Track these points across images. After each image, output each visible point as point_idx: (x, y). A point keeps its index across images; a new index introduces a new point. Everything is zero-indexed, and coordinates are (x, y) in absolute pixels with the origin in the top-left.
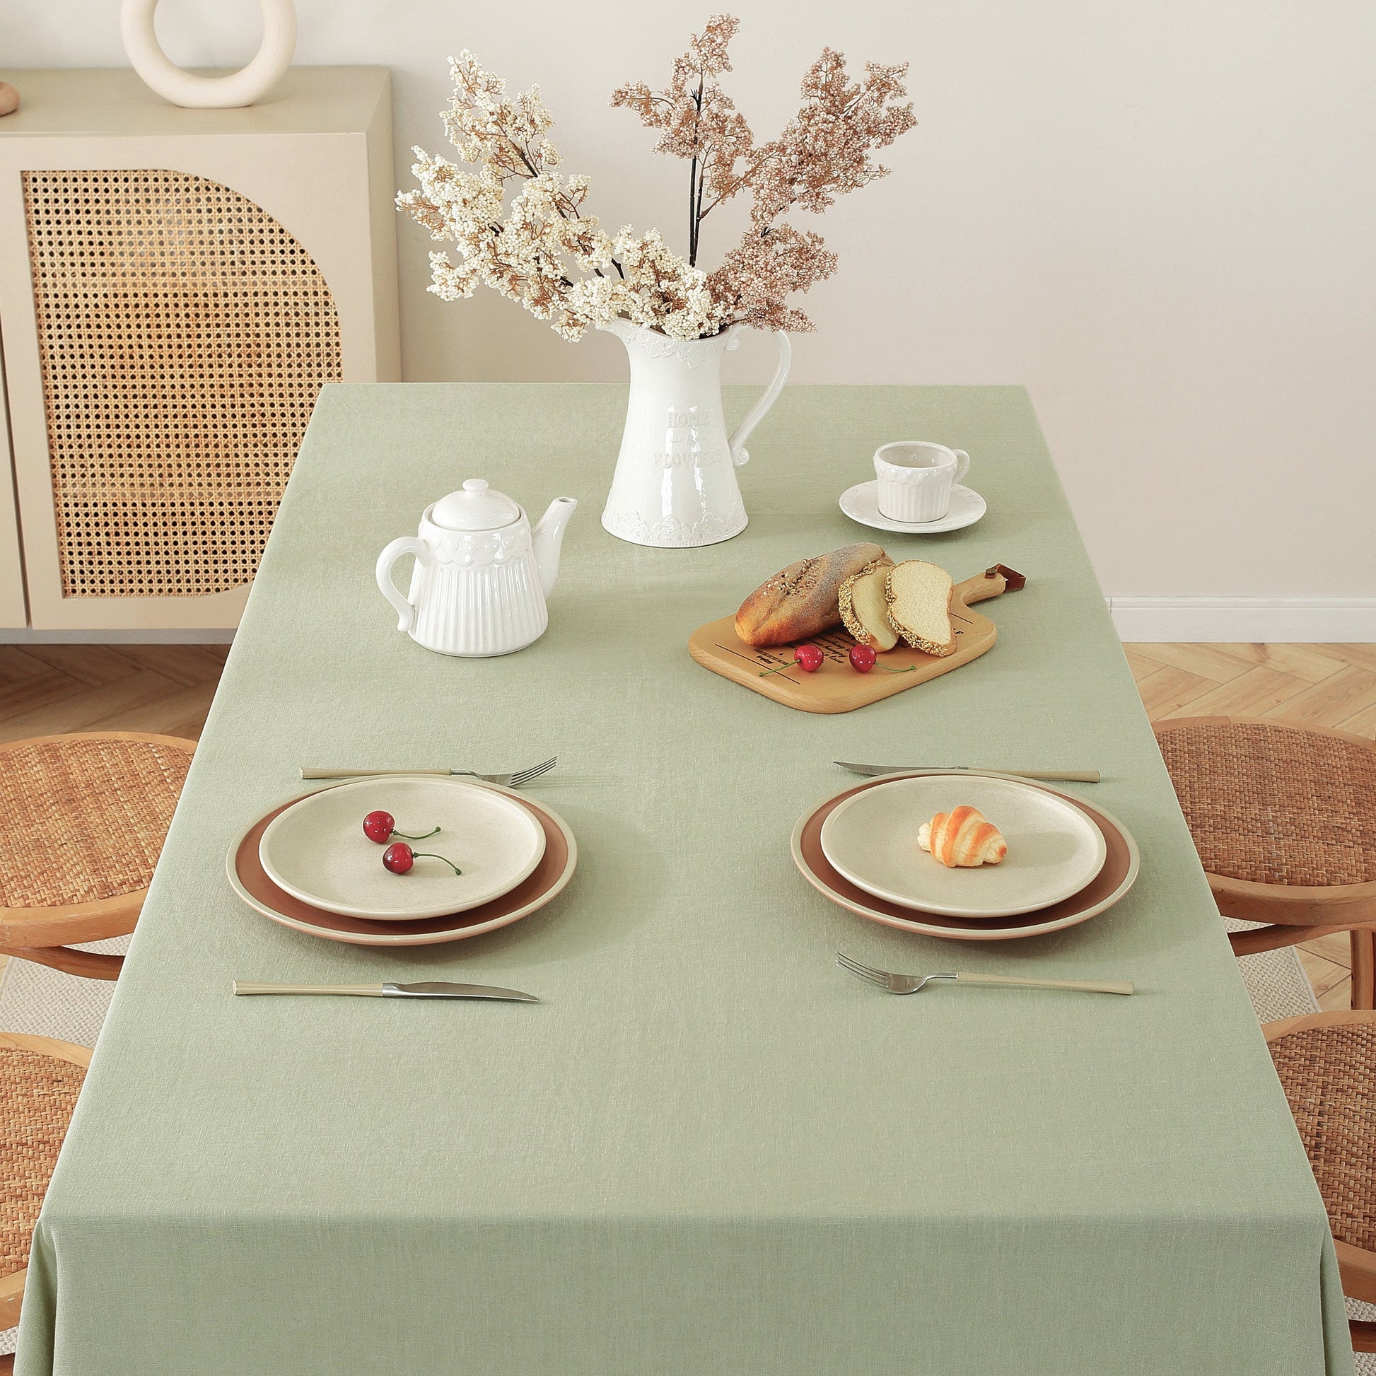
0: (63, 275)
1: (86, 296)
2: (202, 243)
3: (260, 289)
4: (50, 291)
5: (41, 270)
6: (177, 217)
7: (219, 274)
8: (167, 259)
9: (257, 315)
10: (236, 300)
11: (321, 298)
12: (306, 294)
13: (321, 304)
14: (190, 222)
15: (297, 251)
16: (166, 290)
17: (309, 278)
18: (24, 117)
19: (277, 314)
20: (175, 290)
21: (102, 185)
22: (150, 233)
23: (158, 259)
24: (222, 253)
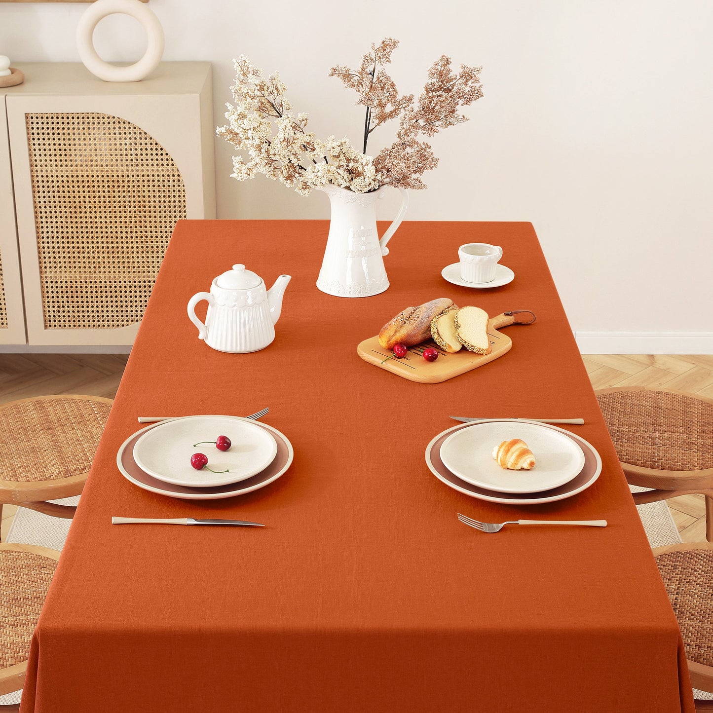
0: (46, 166)
1: (57, 176)
2: (116, 150)
3: (145, 173)
4: (40, 174)
5: (35, 163)
6: (103, 137)
7: (125, 165)
8: (98, 158)
9: (144, 186)
10: (134, 179)
11: (176, 178)
12: (168, 176)
13: (176, 181)
14: (110, 139)
15: (164, 154)
16: (98, 173)
17: (170, 167)
18: (26, 86)
19: (154, 186)
20: (103, 174)
21: (66, 121)
22: (90, 145)
23: (94, 158)
24: (126, 155)
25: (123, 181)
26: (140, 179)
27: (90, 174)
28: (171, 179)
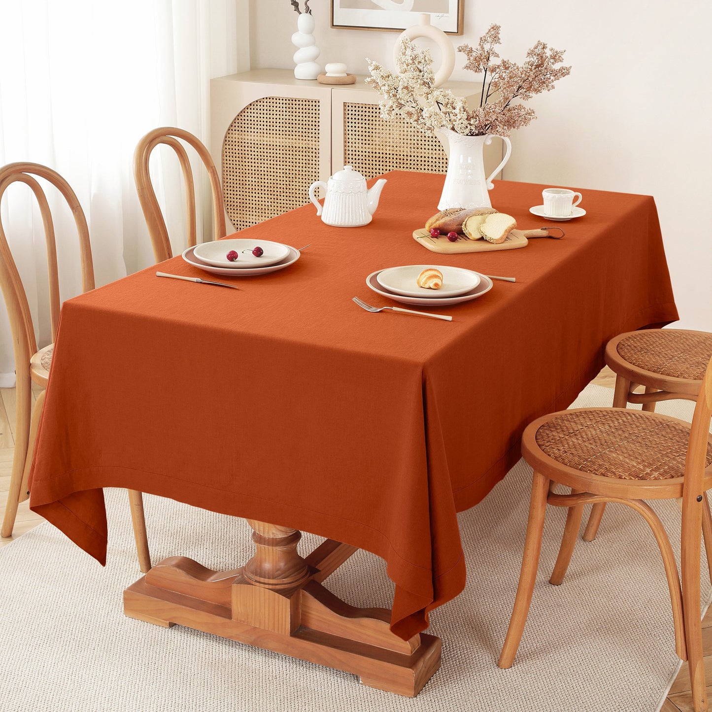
0: (355, 143)
1: (362, 152)
2: (404, 135)
3: (423, 155)
4: (350, 149)
5: (348, 140)
6: (396, 124)
7: (409, 148)
8: (391, 140)
9: (421, 165)
10: (414, 158)
11: (445, 161)
12: (439, 158)
13: (445, 163)
14: (400, 127)
15: (437, 142)
16: (390, 152)
17: (441, 152)
19: (428, 165)
20: (393, 153)
21: (371, 110)
22: (386, 130)
23: (388, 140)
24: (411, 140)
25: (407, 160)
26: (419, 159)
27: (385, 152)
28: (441, 161)
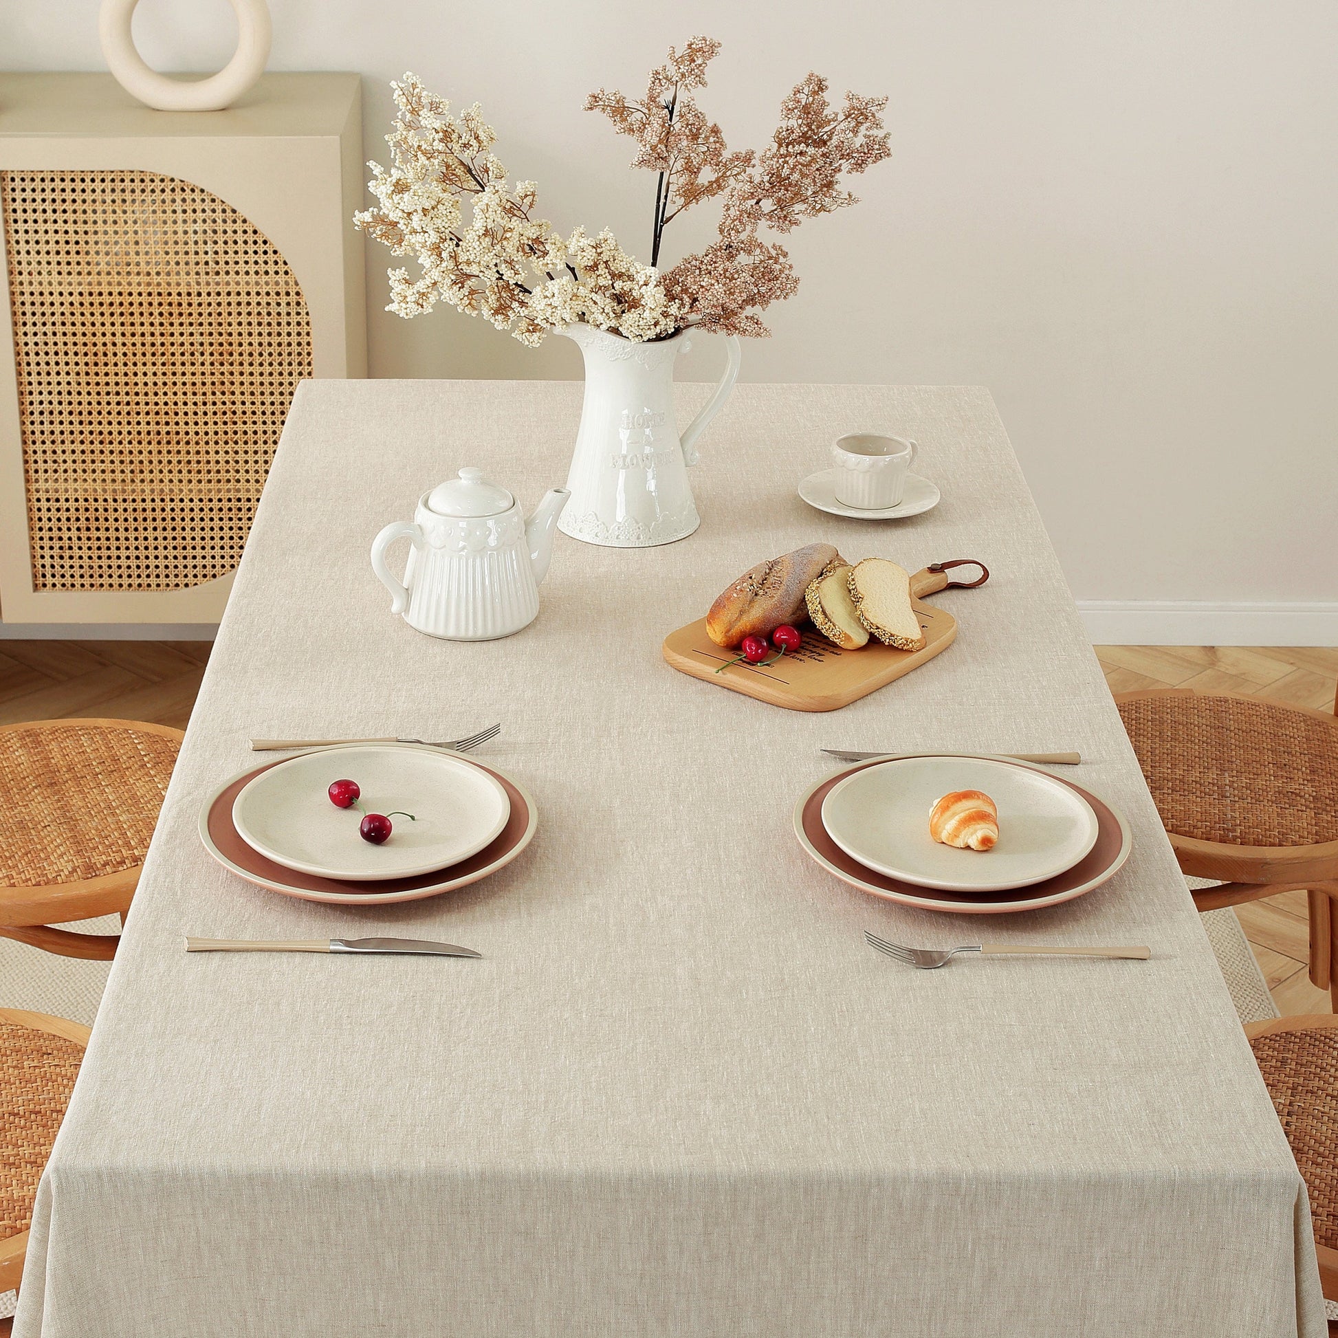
0: (40, 273)
1: (61, 294)
2: (176, 243)
3: (233, 288)
4: (27, 289)
5: (18, 268)
6: (152, 218)
7: (193, 273)
8: (142, 259)
9: (230, 314)
10: (209, 299)
11: (293, 298)
12: (278, 294)
13: (293, 304)
14: (165, 222)
15: (271, 252)
16: (141, 289)
17: (281, 278)
19: (249, 314)
20: (150, 290)
21: (79, 186)
22: (126, 233)
23: (133, 258)
24: (196, 253)
25: (190, 305)
26: (223, 299)
27: (126, 289)
28: (284, 300)
